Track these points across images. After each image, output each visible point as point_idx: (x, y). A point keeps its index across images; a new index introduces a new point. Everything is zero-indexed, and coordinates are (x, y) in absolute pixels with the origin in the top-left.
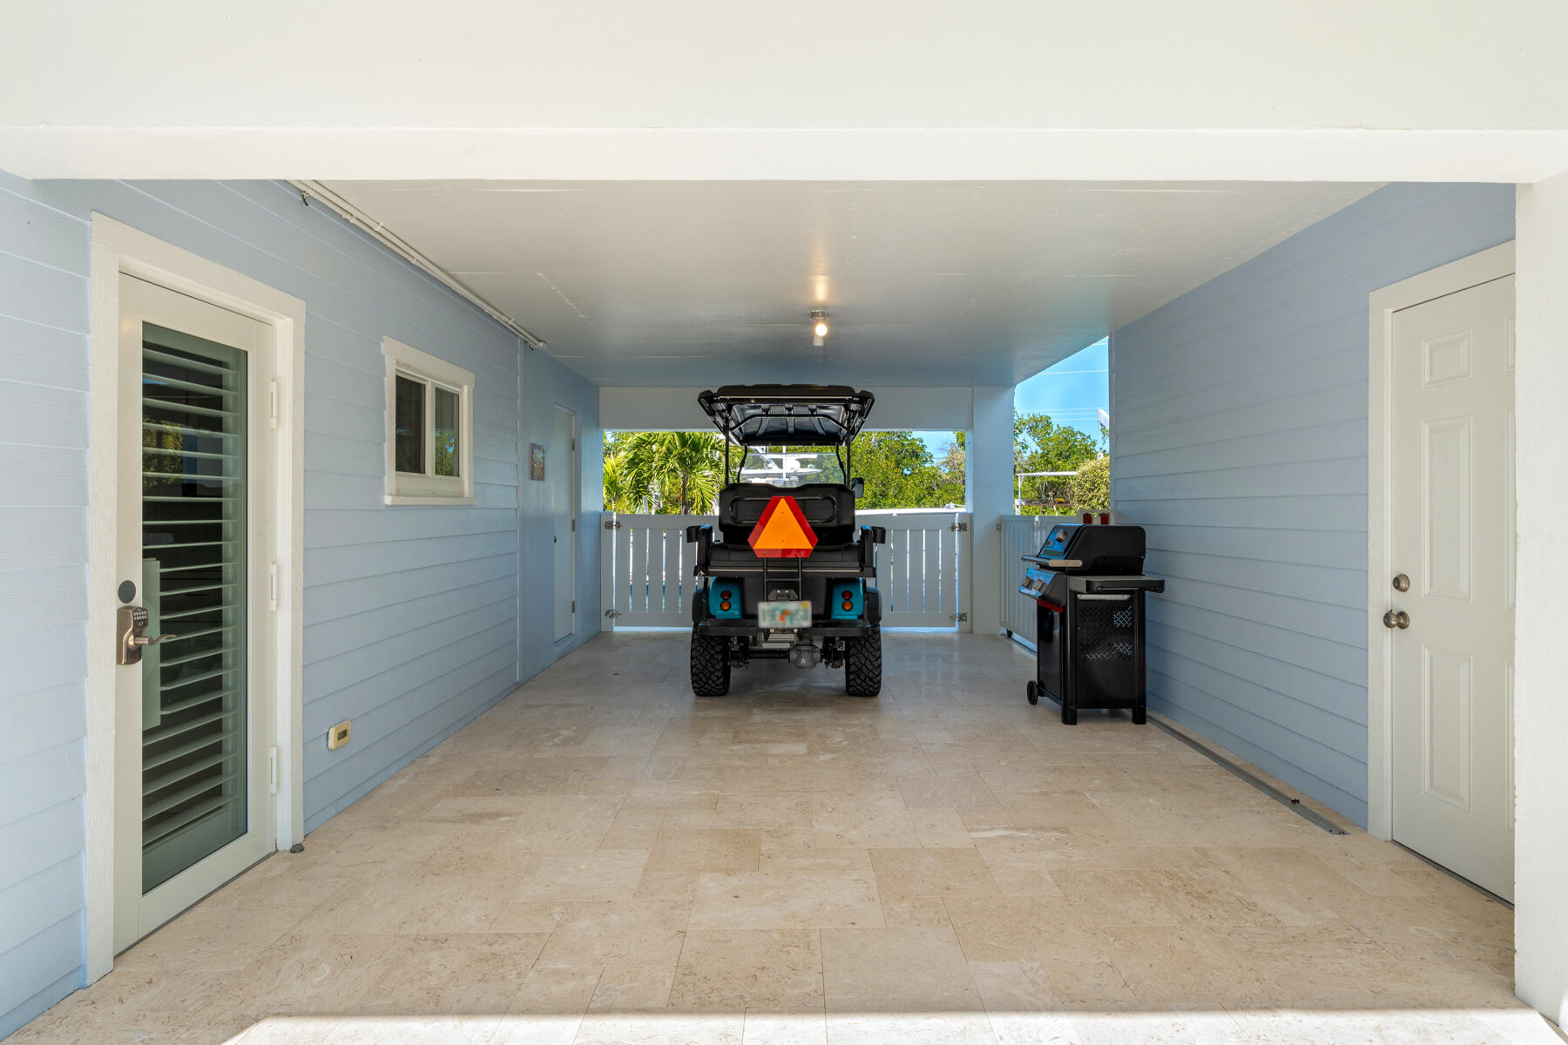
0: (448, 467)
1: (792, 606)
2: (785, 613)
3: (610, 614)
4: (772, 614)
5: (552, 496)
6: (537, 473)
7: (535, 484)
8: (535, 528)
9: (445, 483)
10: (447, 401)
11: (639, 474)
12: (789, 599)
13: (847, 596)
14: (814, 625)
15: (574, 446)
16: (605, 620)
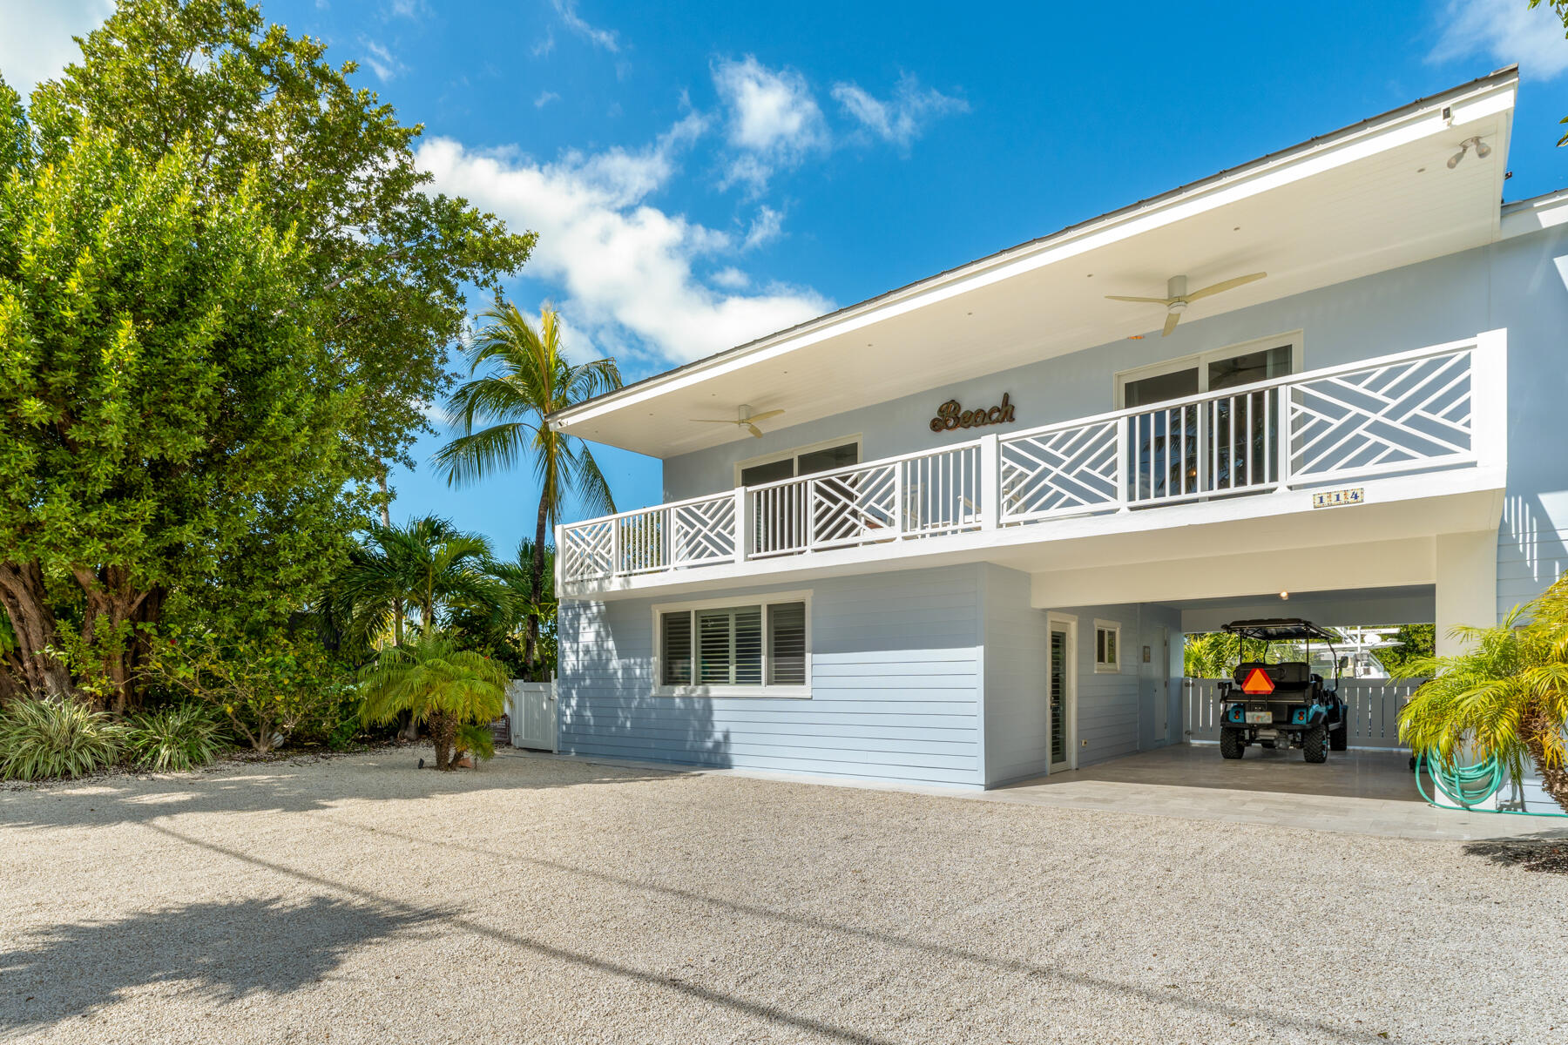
0: (1112, 660)
1: (1262, 714)
2: (1258, 717)
3: (1188, 733)
4: (1253, 717)
5: (1155, 670)
6: (1146, 659)
7: (1145, 664)
8: (1145, 685)
9: (1111, 666)
10: (1112, 634)
11: (1219, 653)
12: (1261, 711)
13: (1301, 714)
14: (1274, 722)
15: (1166, 644)
16: (1185, 736)
